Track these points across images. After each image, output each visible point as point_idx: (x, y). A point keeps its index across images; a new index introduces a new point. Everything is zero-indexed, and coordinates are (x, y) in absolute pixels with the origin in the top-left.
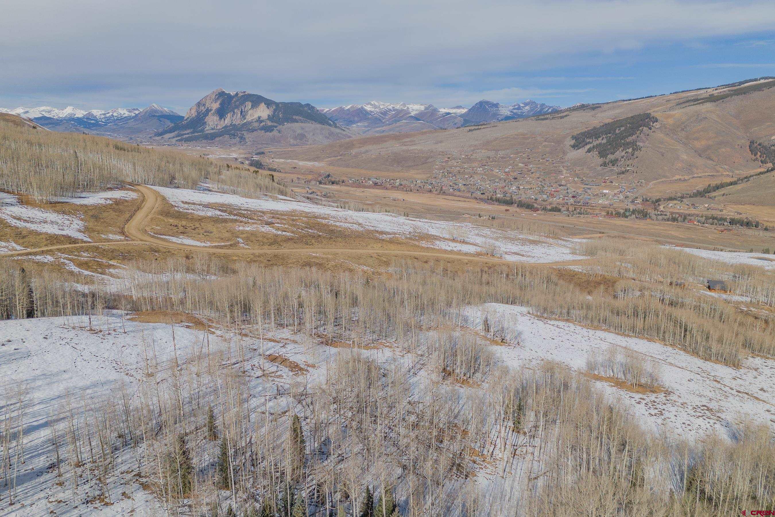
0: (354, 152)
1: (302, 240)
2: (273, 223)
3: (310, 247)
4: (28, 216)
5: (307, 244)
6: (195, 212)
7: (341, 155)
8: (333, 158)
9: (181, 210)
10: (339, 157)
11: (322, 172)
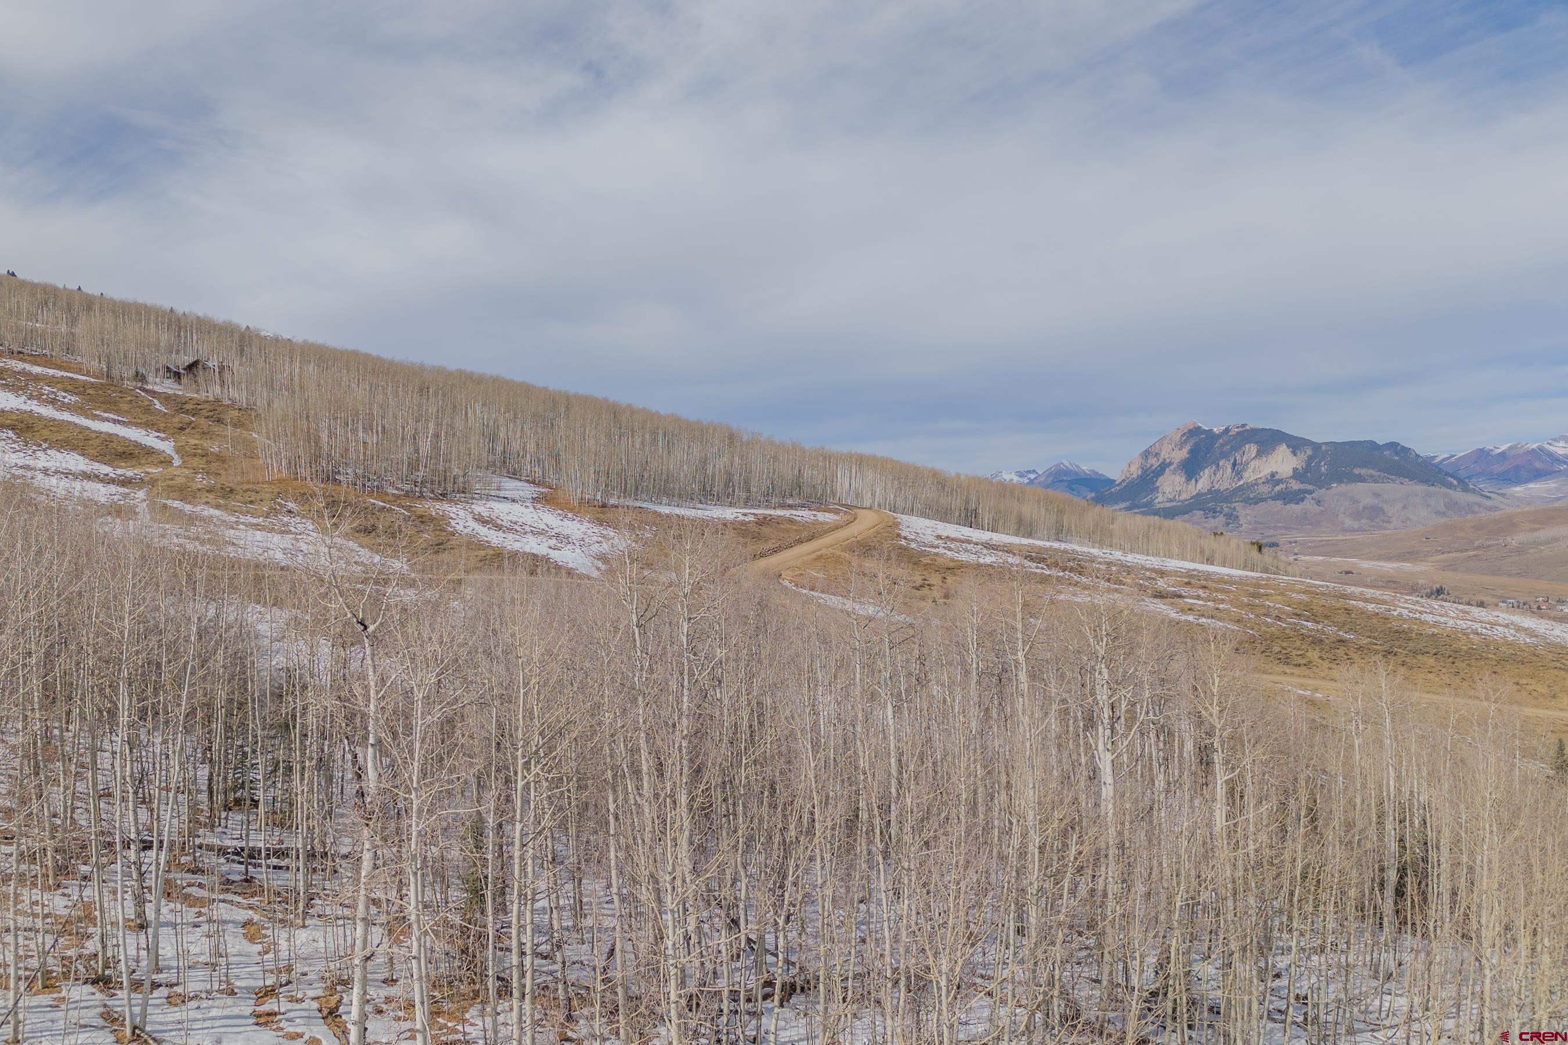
0: (1515, 540)
1: (1269, 648)
2: (1180, 596)
3: (1296, 670)
4: (515, 519)
5: (1285, 659)
6: (949, 553)
7: (1478, 548)
8: (1454, 555)
9: (913, 545)
10: (1472, 553)
11: (1421, 582)
